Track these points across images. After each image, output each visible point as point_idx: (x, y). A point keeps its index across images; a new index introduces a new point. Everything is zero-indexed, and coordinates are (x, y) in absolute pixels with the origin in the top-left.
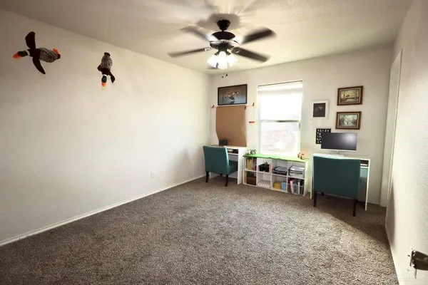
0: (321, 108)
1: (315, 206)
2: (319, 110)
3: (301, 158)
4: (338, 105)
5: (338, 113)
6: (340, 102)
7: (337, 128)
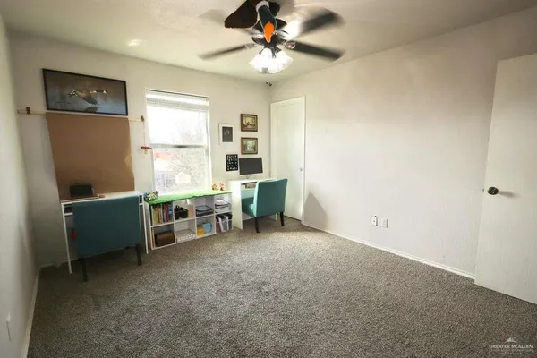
0: (229, 132)
1: (258, 232)
2: (227, 134)
3: (222, 189)
4: (242, 130)
5: (242, 138)
6: (244, 128)
7: (243, 153)
